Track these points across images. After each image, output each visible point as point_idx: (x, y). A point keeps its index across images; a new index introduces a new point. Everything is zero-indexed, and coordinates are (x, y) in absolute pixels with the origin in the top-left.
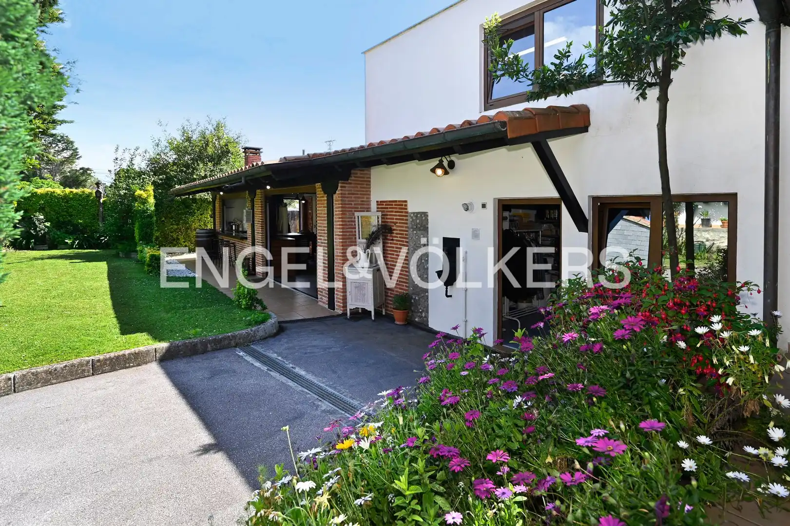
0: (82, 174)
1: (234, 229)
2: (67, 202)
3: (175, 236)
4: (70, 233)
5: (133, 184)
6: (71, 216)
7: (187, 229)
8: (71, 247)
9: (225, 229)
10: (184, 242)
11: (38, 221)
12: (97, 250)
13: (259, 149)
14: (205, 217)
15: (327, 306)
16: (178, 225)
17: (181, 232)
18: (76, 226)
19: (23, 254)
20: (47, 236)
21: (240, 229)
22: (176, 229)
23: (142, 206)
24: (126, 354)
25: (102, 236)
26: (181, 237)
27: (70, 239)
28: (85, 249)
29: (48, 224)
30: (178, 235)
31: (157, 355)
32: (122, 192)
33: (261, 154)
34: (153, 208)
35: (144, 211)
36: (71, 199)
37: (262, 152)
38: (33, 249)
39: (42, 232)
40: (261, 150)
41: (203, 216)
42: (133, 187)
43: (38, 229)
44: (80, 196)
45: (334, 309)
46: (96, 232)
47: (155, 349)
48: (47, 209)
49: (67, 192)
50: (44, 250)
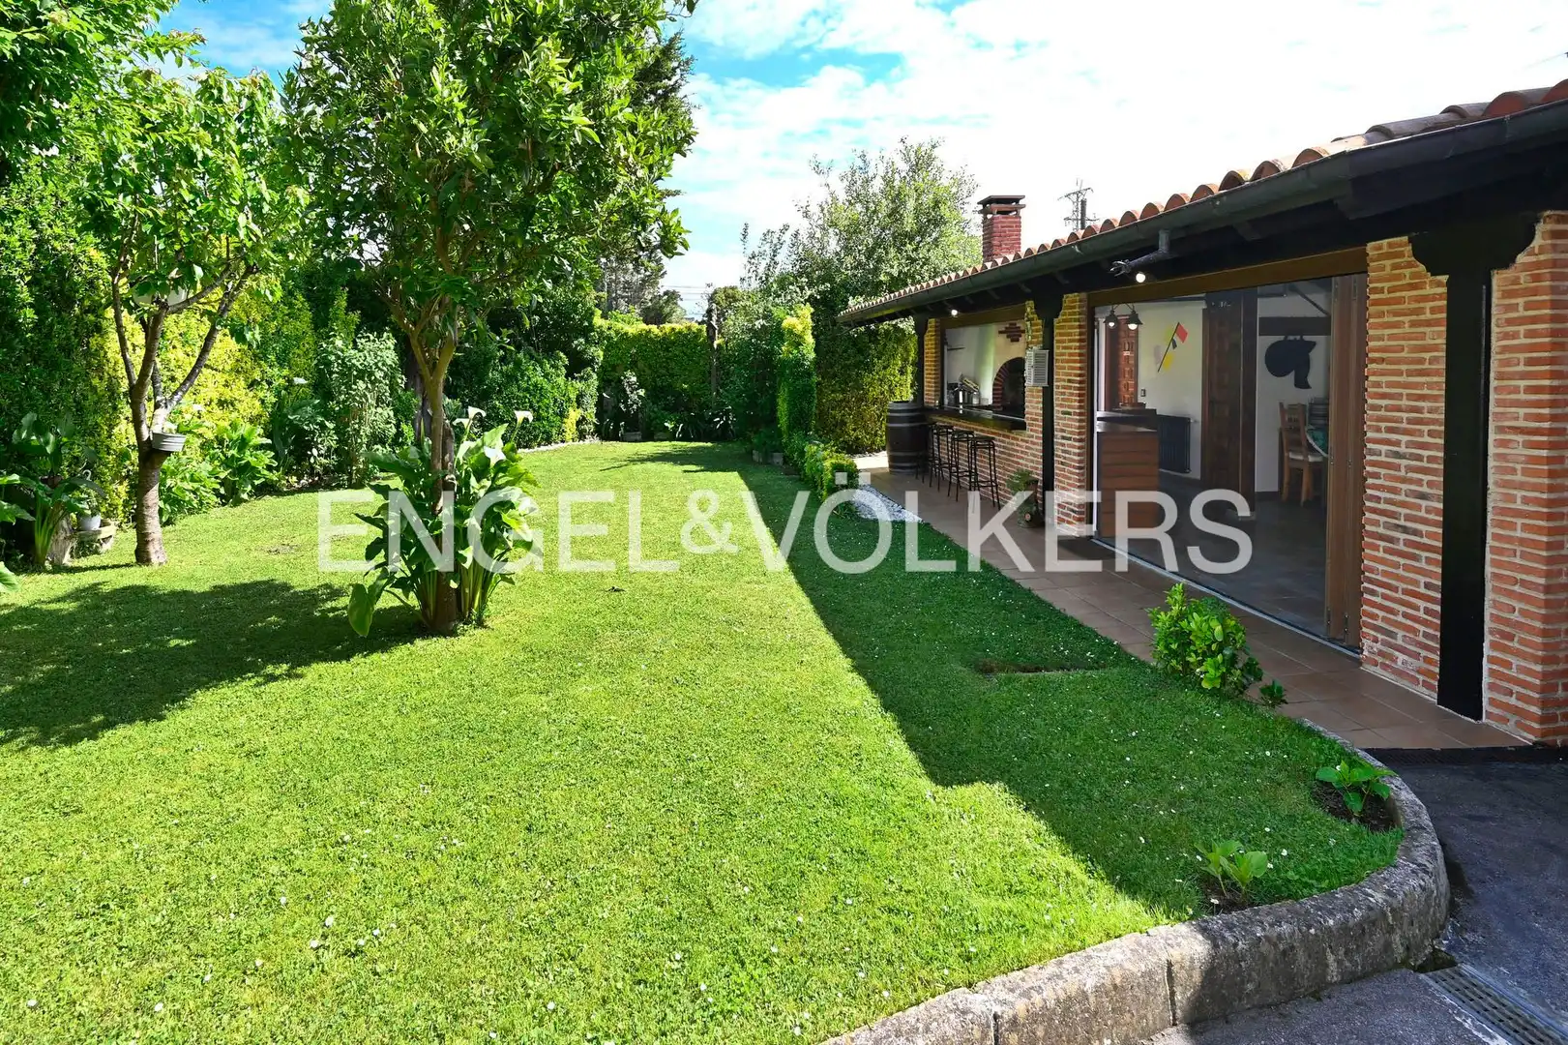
0: (667, 302)
1: (961, 401)
2: (667, 350)
3: (839, 417)
4: (672, 409)
5: (776, 305)
6: (672, 376)
7: (860, 400)
8: (672, 438)
9: (946, 401)
10: (854, 430)
11: (630, 386)
12: (709, 444)
13: (1016, 200)
14: (891, 374)
15: (1432, 697)
16: (843, 391)
17: (850, 408)
18: (678, 395)
19: (611, 449)
20: (640, 415)
21: (975, 402)
22: (842, 401)
23: (795, 352)
24: (1089, 987)
25: (717, 416)
26: (849, 419)
27: (671, 420)
28: (690, 440)
29: (642, 392)
30: (844, 415)
31: (1178, 997)
32: (758, 324)
33: (1022, 212)
34: (812, 356)
35: (798, 363)
36: (673, 343)
37: (1023, 206)
38: (622, 440)
39: (635, 407)
40: (1021, 202)
41: (888, 370)
42: (777, 312)
43: (630, 402)
44: (685, 336)
45: (1478, 717)
46: (708, 408)
47: (1170, 965)
48: (641, 364)
49: (668, 331)
50: (636, 441)
